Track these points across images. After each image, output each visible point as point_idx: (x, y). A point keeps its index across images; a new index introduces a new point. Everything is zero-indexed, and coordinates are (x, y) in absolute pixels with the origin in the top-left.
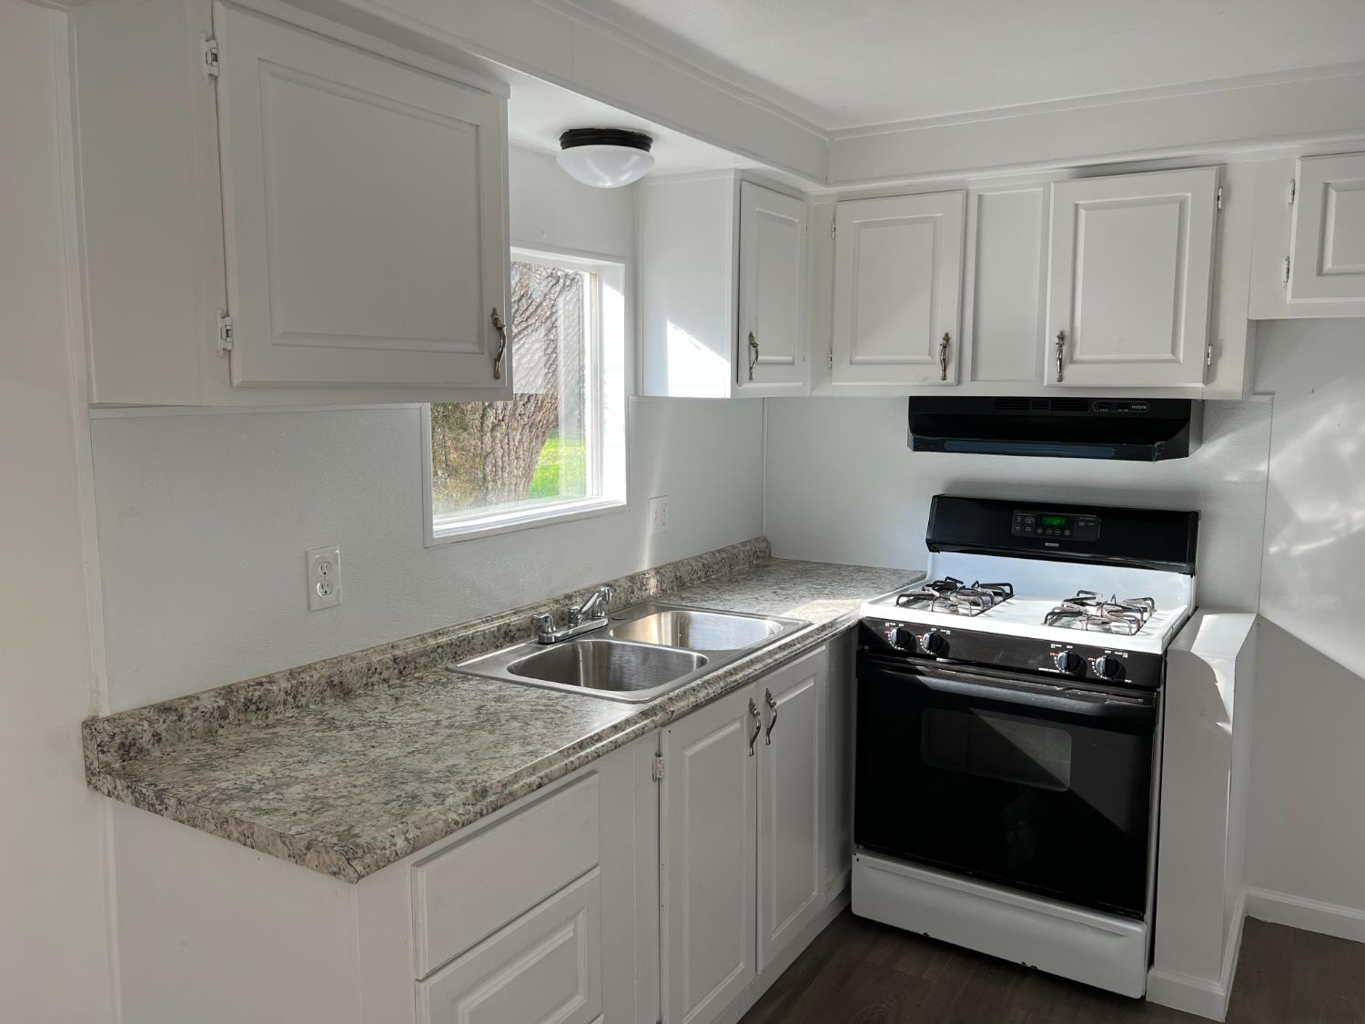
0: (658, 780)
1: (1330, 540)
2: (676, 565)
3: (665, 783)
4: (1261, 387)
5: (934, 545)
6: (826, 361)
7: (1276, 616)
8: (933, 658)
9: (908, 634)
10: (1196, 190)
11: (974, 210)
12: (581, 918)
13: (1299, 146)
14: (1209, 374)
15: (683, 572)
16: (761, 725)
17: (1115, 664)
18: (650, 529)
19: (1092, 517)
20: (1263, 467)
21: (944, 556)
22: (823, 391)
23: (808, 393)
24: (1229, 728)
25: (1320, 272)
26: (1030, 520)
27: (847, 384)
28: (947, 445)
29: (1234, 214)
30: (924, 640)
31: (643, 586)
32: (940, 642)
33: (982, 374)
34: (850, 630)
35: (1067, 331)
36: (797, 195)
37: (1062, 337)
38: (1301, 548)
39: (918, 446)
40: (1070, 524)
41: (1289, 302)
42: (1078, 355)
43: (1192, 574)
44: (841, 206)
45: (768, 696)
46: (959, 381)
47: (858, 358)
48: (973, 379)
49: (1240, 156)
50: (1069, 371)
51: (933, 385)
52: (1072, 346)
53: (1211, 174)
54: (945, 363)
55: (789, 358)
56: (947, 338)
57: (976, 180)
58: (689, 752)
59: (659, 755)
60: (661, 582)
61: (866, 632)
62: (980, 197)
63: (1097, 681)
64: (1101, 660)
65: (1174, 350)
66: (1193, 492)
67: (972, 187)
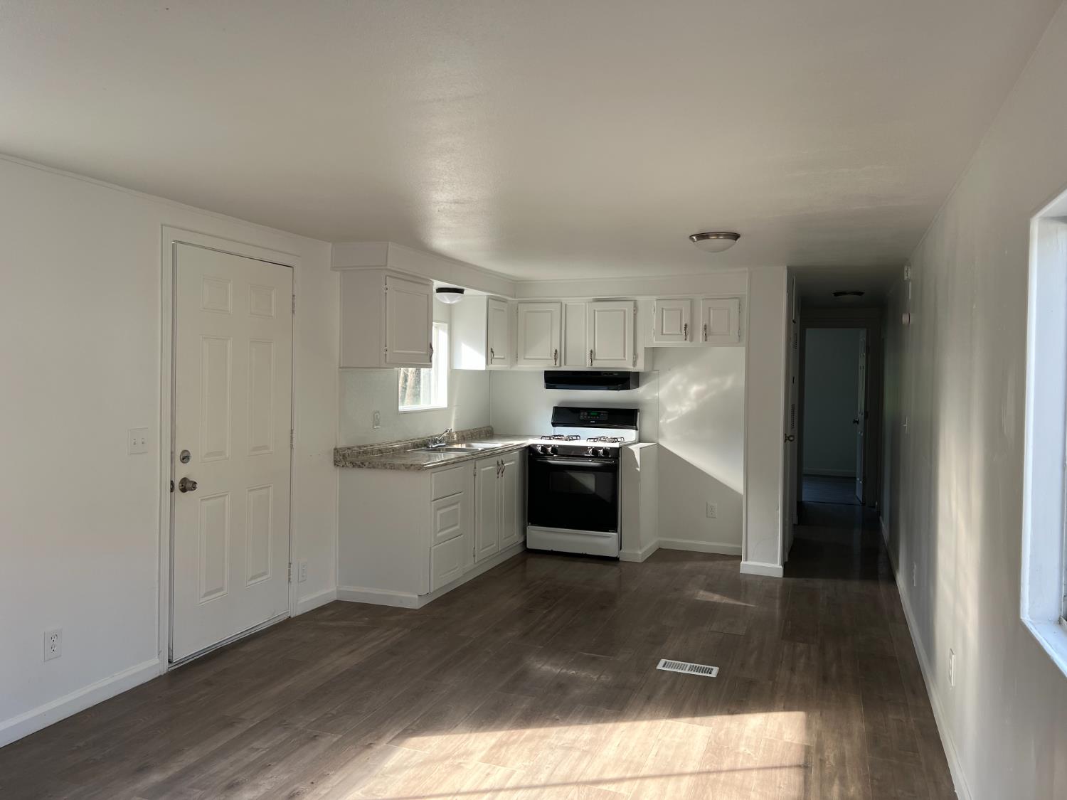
0: (475, 475)
1: (676, 418)
2: (462, 432)
3: (477, 477)
4: (655, 369)
5: (554, 424)
6: (515, 359)
7: (662, 443)
8: (552, 455)
9: (544, 448)
10: (628, 307)
11: (564, 310)
12: (459, 504)
13: (655, 298)
14: (634, 364)
15: (465, 434)
16: (500, 468)
17: (606, 451)
18: (453, 417)
19: (605, 412)
20: (657, 395)
21: (557, 428)
22: (515, 369)
23: (509, 369)
24: (639, 469)
25: (662, 334)
26: (586, 414)
27: (523, 366)
28: (557, 386)
29: (639, 315)
30: (550, 449)
31: (453, 437)
32: (555, 449)
33: (568, 363)
34: (526, 447)
35: (593, 350)
36: (505, 301)
37: (591, 351)
38: (669, 421)
39: (547, 387)
40: (599, 414)
41: (655, 343)
42: (597, 358)
43: (636, 429)
44: (519, 305)
45: (502, 461)
46: (560, 366)
47: (527, 357)
48: (565, 364)
49: (640, 299)
50: (594, 362)
51: (552, 367)
52: (595, 355)
53: (632, 303)
54: (556, 359)
55: (503, 357)
56: (556, 351)
57: (564, 300)
58: (483, 469)
59: (475, 468)
60: (458, 436)
61: (531, 449)
62: (566, 305)
63: (602, 457)
64: (602, 451)
65: (624, 356)
66: (637, 403)
67: (563, 302)
